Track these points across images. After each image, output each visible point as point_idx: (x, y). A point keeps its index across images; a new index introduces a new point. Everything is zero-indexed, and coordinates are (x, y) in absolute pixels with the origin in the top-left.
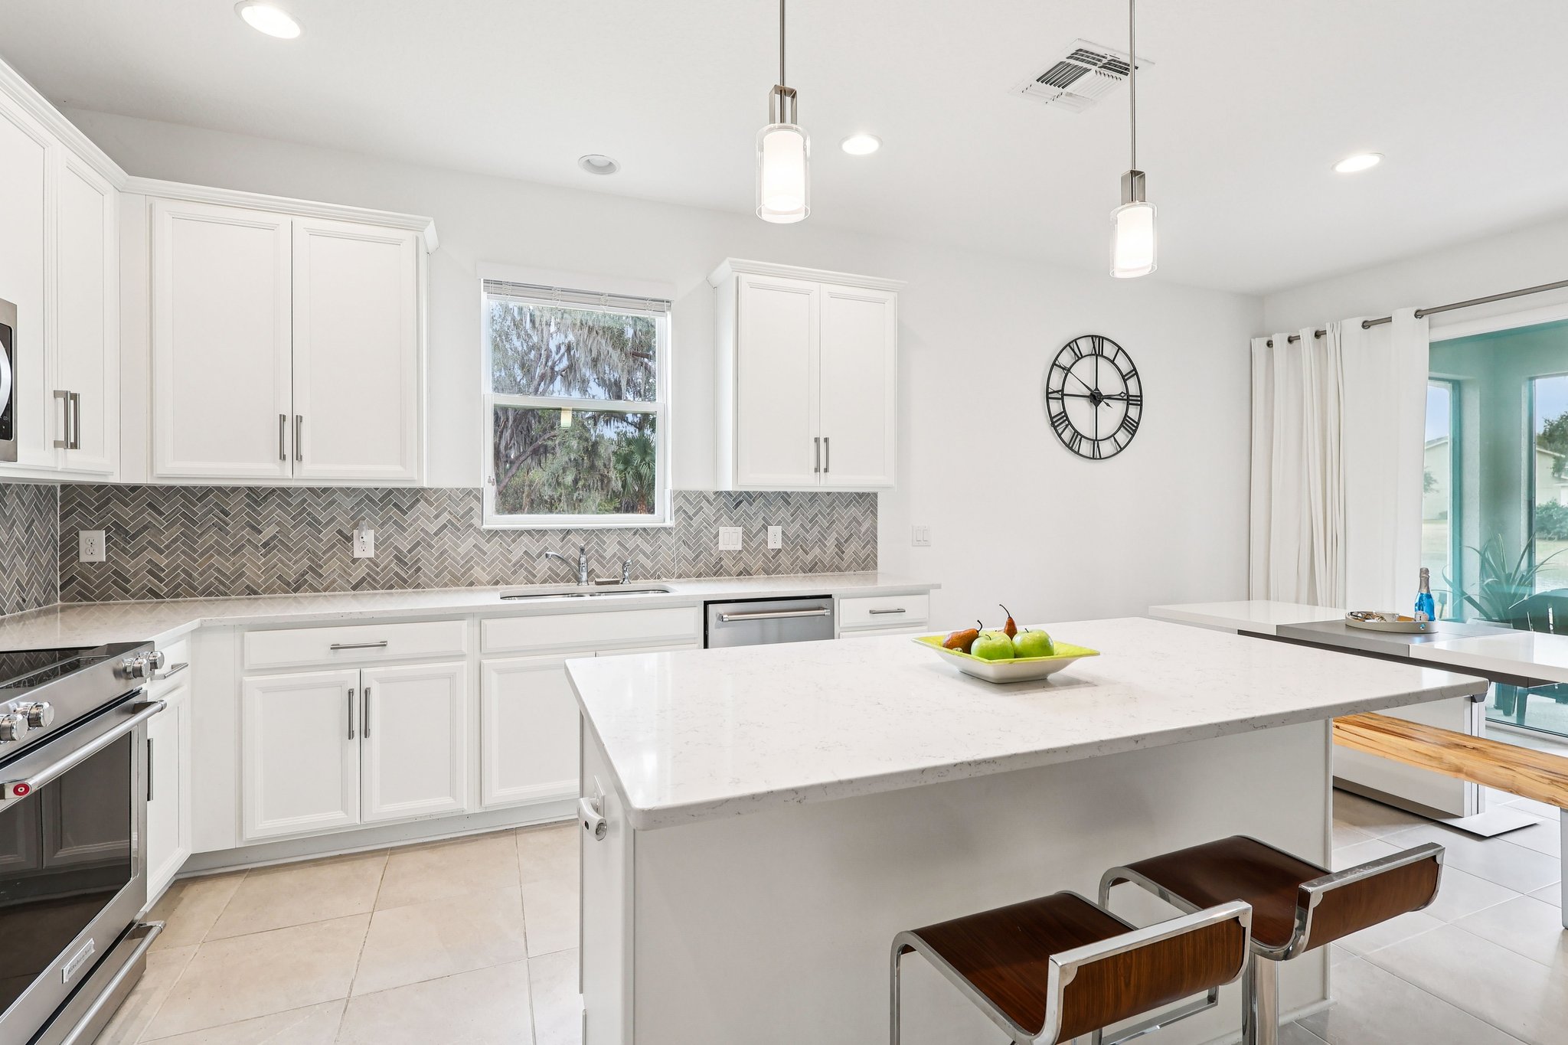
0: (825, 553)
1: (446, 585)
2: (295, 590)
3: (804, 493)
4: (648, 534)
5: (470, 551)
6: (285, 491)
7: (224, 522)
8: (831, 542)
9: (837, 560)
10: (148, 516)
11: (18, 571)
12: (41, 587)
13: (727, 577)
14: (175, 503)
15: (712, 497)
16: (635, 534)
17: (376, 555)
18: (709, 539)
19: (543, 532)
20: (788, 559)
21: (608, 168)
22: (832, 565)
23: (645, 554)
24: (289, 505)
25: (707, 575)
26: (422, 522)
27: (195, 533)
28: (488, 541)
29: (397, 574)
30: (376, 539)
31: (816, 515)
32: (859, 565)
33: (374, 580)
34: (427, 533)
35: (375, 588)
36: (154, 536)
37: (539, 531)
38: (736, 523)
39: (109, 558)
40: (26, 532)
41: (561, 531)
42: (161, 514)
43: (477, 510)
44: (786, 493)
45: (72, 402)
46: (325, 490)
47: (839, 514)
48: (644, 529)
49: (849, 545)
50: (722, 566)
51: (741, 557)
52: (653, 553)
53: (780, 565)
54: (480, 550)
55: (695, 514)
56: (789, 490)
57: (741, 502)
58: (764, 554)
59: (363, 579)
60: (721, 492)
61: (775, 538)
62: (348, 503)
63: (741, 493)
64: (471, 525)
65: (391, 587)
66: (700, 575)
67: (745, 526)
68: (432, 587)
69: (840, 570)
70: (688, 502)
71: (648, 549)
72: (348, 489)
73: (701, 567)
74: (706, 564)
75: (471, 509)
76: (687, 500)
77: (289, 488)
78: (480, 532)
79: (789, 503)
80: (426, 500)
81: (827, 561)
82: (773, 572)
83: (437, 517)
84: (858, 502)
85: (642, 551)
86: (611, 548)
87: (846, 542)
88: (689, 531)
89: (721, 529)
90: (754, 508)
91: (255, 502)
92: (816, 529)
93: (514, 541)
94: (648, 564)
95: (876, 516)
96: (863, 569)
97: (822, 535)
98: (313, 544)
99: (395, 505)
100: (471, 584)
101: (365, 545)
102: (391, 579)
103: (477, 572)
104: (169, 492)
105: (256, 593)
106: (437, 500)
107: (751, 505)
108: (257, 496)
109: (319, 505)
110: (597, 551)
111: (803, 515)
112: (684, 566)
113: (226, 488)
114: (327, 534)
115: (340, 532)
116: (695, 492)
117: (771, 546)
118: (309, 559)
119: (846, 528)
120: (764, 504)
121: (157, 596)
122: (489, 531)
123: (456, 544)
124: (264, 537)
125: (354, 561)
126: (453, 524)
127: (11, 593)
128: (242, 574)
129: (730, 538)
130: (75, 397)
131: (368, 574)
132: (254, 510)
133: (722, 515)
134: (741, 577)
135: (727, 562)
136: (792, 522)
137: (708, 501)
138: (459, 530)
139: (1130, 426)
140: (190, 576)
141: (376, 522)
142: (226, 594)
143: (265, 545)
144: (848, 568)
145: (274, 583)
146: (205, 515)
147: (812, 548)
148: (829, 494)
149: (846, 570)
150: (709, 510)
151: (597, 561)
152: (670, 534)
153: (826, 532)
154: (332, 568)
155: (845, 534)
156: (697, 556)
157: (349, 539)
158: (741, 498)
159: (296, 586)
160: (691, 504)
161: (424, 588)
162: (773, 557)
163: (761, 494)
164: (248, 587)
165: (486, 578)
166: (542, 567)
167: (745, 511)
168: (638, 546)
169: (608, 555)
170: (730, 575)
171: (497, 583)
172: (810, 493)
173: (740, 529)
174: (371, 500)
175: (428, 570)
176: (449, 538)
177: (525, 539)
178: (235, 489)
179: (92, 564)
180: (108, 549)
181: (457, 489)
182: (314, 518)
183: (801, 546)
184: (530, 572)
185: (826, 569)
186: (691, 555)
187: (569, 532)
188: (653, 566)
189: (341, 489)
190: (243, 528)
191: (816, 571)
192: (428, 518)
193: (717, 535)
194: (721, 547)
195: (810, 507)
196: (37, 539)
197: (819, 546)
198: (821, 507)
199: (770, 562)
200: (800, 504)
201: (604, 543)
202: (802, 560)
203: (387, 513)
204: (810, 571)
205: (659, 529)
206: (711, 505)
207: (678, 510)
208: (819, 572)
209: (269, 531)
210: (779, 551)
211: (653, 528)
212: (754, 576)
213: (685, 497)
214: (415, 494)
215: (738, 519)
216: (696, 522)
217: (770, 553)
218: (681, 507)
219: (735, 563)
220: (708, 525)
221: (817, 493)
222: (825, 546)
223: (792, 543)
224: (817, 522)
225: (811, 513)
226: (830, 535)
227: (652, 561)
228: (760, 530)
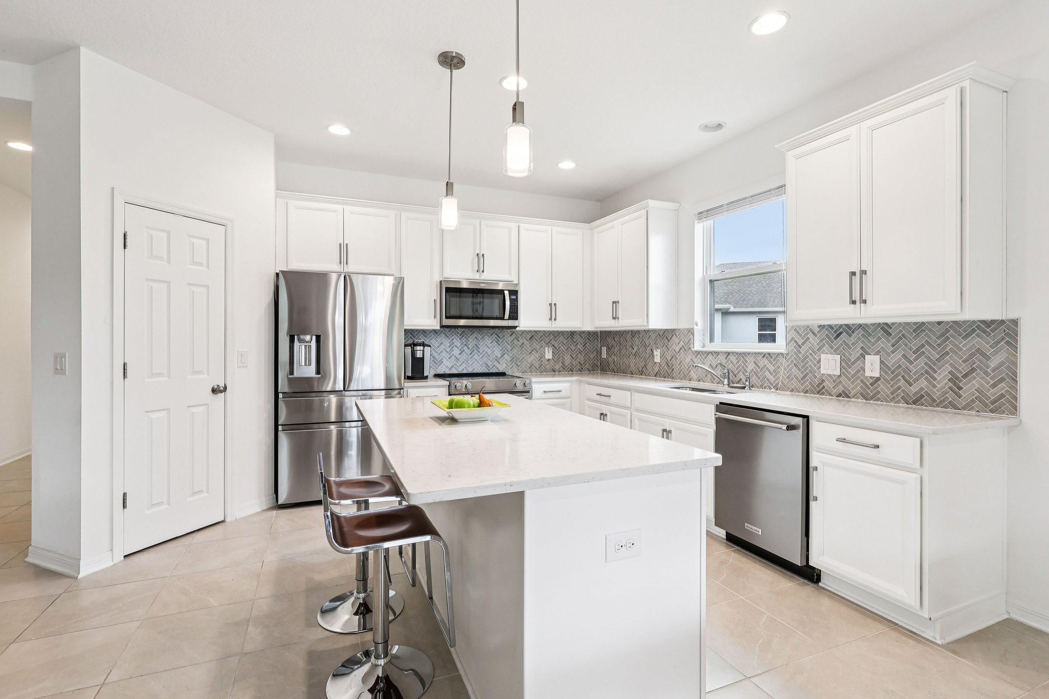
0: (934, 386)
1: (681, 379)
2: (641, 375)
3: (907, 324)
4: (771, 357)
5: (690, 362)
7: (626, 344)
8: (942, 376)
9: (950, 396)
10: (613, 342)
11: (580, 359)
12: (590, 365)
13: (828, 397)
14: (618, 337)
15: (816, 330)
16: (764, 357)
17: (660, 361)
18: (814, 364)
20: (888, 388)
21: (719, 126)
22: (944, 400)
23: (769, 371)
24: (640, 337)
25: (812, 392)
26: (674, 346)
27: (621, 348)
28: (696, 357)
29: (666, 371)
30: (661, 353)
31: (923, 346)
32: (986, 405)
33: (660, 373)
34: (676, 351)
35: (661, 377)
36: (614, 349)
38: (836, 351)
39: (607, 357)
40: (584, 346)
41: (726, 353)
42: (615, 341)
43: (692, 340)
44: (886, 324)
46: (648, 331)
47: (954, 345)
48: (769, 354)
49: (970, 381)
50: (824, 387)
51: (840, 381)
52: (775, 371)
53: (878, 392)
54: (693, 361)
55: (803, 344)
56: (889, 321)
57: (841, 333)
58: (862, 381)
59: (657, 372)
60: (824, 325)
61: (872, 366)
62: (654, 336)
63: (841, 326)
64: (690, 348)
65: (665, 377)
66: (806, 392)
67: (844, 355)
68: (677, 379)
69: (956, 408)
70: (801, 333)
72: (654, 330)
73: (807, 386)
74: (810, 383)
75: (690, 339)
76: (798, 333)
77: (640, 330)
78: (693, 352)
79: (889, 334)
80: (676, 335)
81: (937, 395)
82: (872, 398)
83: (679, 343)
84: (985, 332)
85: (767, 369)
86: (751, 366)
87: (965, 376)
88: (798, 356)
89: (823, 356)
90: (853, 339)
91: (632, 336)
92: (922, 361)
93: (706, 358)
94: (772, 379)
95: (1015, 348)
96: (992, 411)
97: (930, 367)
98: (645, 355)
99: (666, 338)
100: (690, 380)
101: (658, 356)
102: (665, 373)
103: (693, 374)
104: (616, 332)
105: (633, 375)
106: (679, 335)
107: (850, 335)
109: (646, 337)
110: (743, 367)
111: (906, 345)
112: (795, 383)
114: (648, 351)
115: (651, 350)
116: (803, 327)
117: (868, 373)
118: (644, 361)
119: (964, 361)
120: (863, 335)
121: (615, 372)
122: (696, 352)
123: (685, 358)
124: (634, 351)
125: (656, 363)
126: (684, 347)
127: (576, 365)
128: (630, 366)
129: (830, 364)
130: (555, 304)
131: (658, 370)
132: (632, 340)
133: (824, 345)
134: (841, 398)
135: (828, 384)
136: (893, 352)
137: (813, 333)
138: (686, 350)
140: (620, 365)
141: (661, 346)
142: (627, 374)
143: (635, 354)
144: (968, 406)
145: (636, 371)
146: (623, 341)
147: (917, 380)
148: (939, 323)
149: (964, 408)
150: (814, 341)
152: (785, 358)
153: (935, 364)
154: (649, 366)
155: (964, 368)
156: (805, 377)
157: (654, 353)
158: (841, 330)
159: (642, 373)
160: (800, 335)
162: (872, 384)
163: (860, 326)
164: (631, 372)
165: (695, 377)
167: (844, 341)
168: (765, 365)
169: (749, 370)
170: (831, 395)
171: (699, 381)
172: (915, 323)
173: (838, 357)
174: (660, 335)
175: (676, 370)
176: (683, 355)
177: (710, 356)
179: (604, 359)
180: (607, 354)
181: (686, 329)
182: (645, 343)
183: (903, 377)
185: (933, 403)
186: (800, 375)
187: (729, 354)
188: (775, 381)
189: (652, 330)
190: (630, 347)
191: (922, 404)
192: (676, 344)
193: (819, 361)
194: (823, 371)
195: (915, 339)
196: (588, 349)
197: (926, 378)
198: (929, 337)
199: (869, 388)
200: (903, 335)
201: (747, 362)
202: (903, 391)
203: (664, 341)
204: (914, 403)
205: (778, 354)
206: (816, 336)
207: (791, 341)
208: (926, 406)
209: (636, 348)
210: (878, 379)
211: (774, 354)
212: (853, 399)
213: (795, 330)
214: (672, 332)
215: (838, 349)
216: (804, 349)
217: (868, 381)
218: (793, 338)
219: (835, 386)
220: (813, 352)
221: (923, 323)
222: (935, 379)
223: (892, 373)
224: (923, 353)
225: (915, 344)
226: (941, 368)
227: (774, 377)
228: (858, 359)
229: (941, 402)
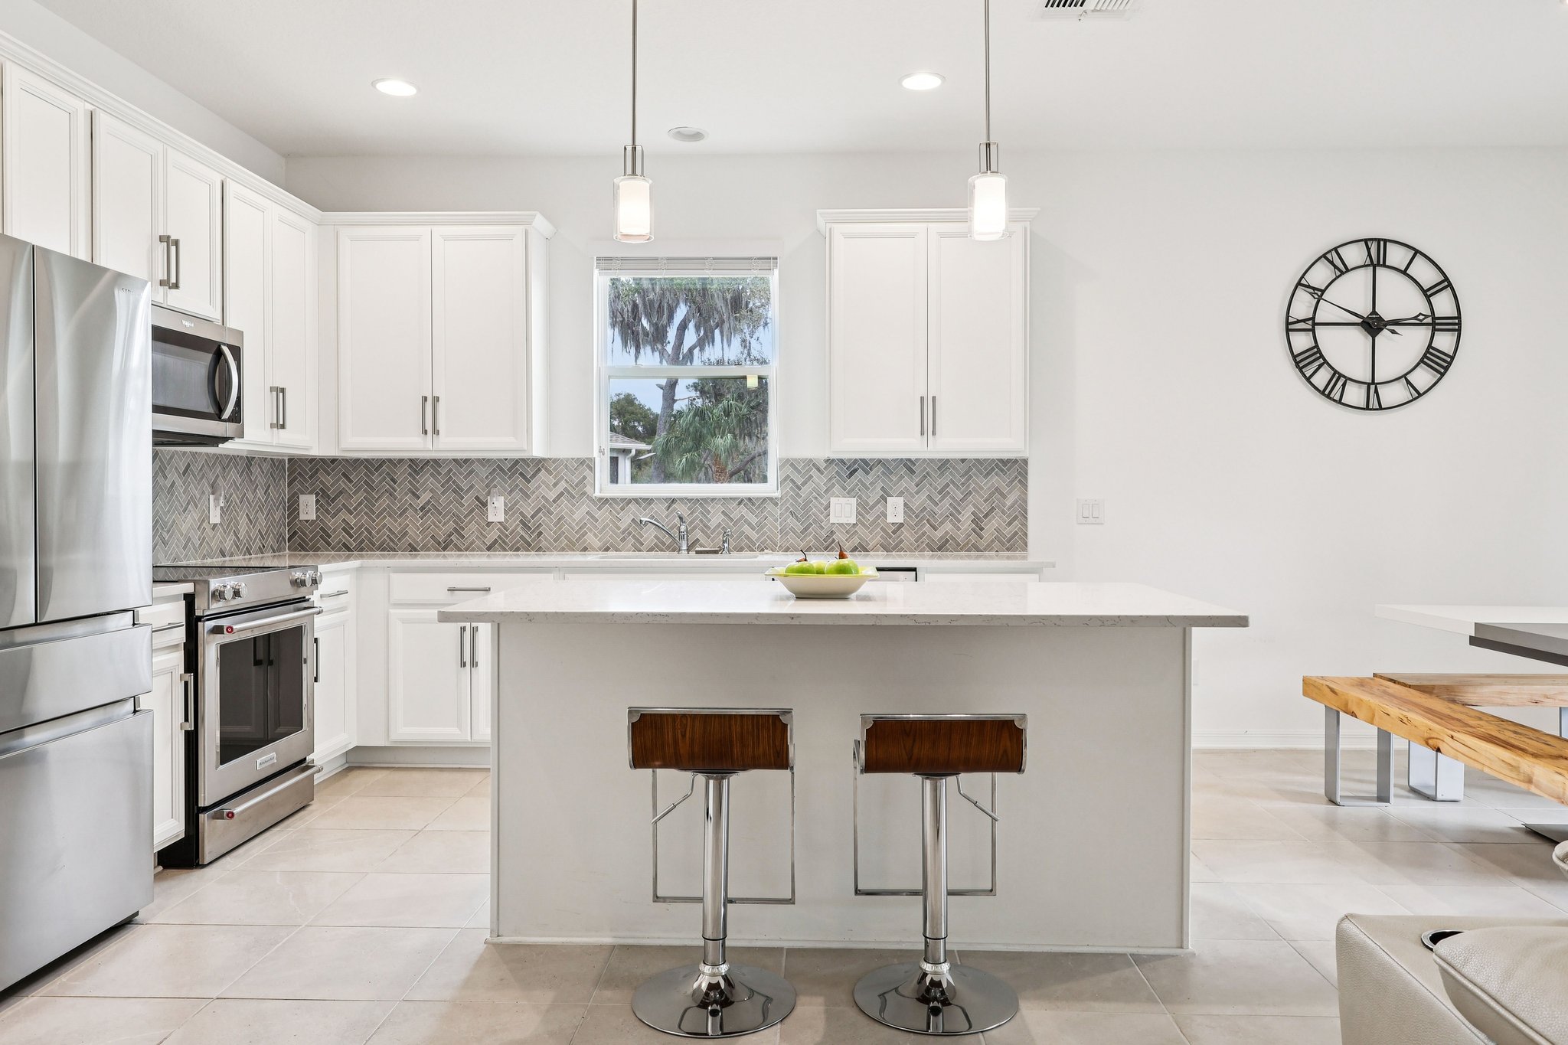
0: (959, 529)
1: (563, 549)
2: (444, 549)
3: (932, 460)
4: (753, 504)
5: (584, 518)
6: (436, 461)
7: (393, 488)
8: (966, 517)
9: (973, 538)
10: (342, 483)
11: (260, 524)
12: (275, 537)
14: (360, 473)
15: (823, 465)
16: (740, 503)
17: (505, 519)
18: (819, 510)
19: (649, 501)
20: (912, 535)
21: (697, 136)
22: (968, 543)
23: (750, 524)
24: (439, 474)
25: (818, 549)
26: (543, 490)
27: (373, 497)
28: (599, 509)
29: (522, 537)
30: (506, 505)
31: (947, 485)
32: (1003, 544)
33: (504, 542)
34: (546, 500)
35: (505, 550)
36: (346, 500)
37: (645, 500)
38: (850, 493)
39: (318, 517)
40: (265, 494)
41: (666, 500)
42: (350, 481)
43: (590, 479)
44: (910, 460)
45: (281, 394)
46: (466, 461)
47: (976, 484)
48: (750, 499)
49: (990, 521)
50: (834, 540)
51: (856, 531)
52: (759, 524)
53: (902, 541)
54: (593, 517)
55: (804, 484)
56: (913, 457)
57: (856, 470)
58: (882, 529)
59: (496, 541)
60: (833, 460)
61: (895, 511)
62: (484, 472)
63: (856, 461)
64: (584, 493)
65: (518, 549)
66: (809, 550)
67: (860, 497)
68: (552, 551)
69: (978, 550)
70: (798, 470)
71: (754, 520)
72: (484, 459)
73: (811, 541)
74: (814, 537)
75: (585, 478)
76: (795, 468)
77: (440, 460)
78: (592, 500)
79: (913, 472)
80: (547, 470)
81: (961, 537)
82: (894, 549)
83: (555, 485)
84: (1002, 471)
85: (746, 521)
86: (716, 519)
87: (986, 516)
88: (796, 502)
89: (833, 500)
90: (871, 478)
91: (415, 471)
92: (947, 501)
93: (622, 509)
94: (754, 535)
95: (1026, 486)
96: (1008, 549)
97: (955, 508)
98: (457, 508)
99: (521, 474)
100: (585, 549)
101: (497, 509)
102: (518, 542)
103: (590, 538)
104: (357, 462)
105: (416, 550)
106: (555, 469)
107: (867, 473)
108: (417, 466)
109: (461, 474)
110: (701, 521)
111: (931, 485)
112: (791, 539)
113: (395, 460)
114: (468, 500)
115: (477, 498)
116: (804, 460)
117: (890, 519)
118: (454, 522)
119: (985, 501)
120: (883, 472)
121: (349, 549)
122: (600, 499)
123: (571, 511)
124: (421, 502)
125: (489, 524)
126: (569, 492)
127: (255, 539)
128: (406, 533)
129: (843, 510)
130: (283, 390)
131: (499, 537)
132: (414, 479)
133: (833, 485)
134: (856, 553)
135: (839, 536)
136: (917, 493)
138: (574, 497)
139: (1438, 362)
140: (370, 533)
141: (505, 490)
142: (395, 550)
143: (422, 509)
144: (989, 548)
145: (429, 542)
146: (381, 482)
147: (942, 523)
148: (963, 461)
149: (985, 549)
150: (820, 480)
151: (702, 531)
152: (776, 504)
153: (959, 505)
154: (471, 530)
155: (985, 508)
156: (806, 529)
157: (485, 505)
158: (856, 466)
159: (444, 545)
160: (799, 472)
161: (544, 551)
162: (894, 532)
163: (880, 461)
164: (410, 544)
165: (597, 544)
166: (650, 535)
167: (860, 480)
168: (742, 516)
169: (713, 524)
171: (607, 549)
172: (940, 460)
173: (854, 501)
174: (502, 470)
175: (548, 534)
176: (566, 505)
177: (633, 507)
178: (401, 461)
179: (307, 521)
180: (317, 510)
181: (573, 459)
182: (457, 486)
183: (928, 520)
184: (637, 540)
185: (959, 547)
186: (799, 527)
187: (674, 501)
188: (759, 538)
189: (478, 460)
190: (406, 494)
191: (947, 550)
192: (547, 486)
193: (828, 507)
194: (833, 519)
195: (940, 476)
196: (272, 500)
197: (951, 521)
198: (954, 476)
199: (890, 537)
200: (927, 473)
201: (709, 512)
202: (929, 537)
203: (514, 481)
204: (940, 549)
205: (765, 500)
206: (822, 474)
207: (785, 480)
208: (951, 551)
209: (425, 497)
210: (902, 525)
211: (758, 499)
212: (872, 553)
213: (792, 465)
214: (537, 464)
215: (853, 489)
216: (805, 491)
217: (890, 528)
218: (788, 476)
219: (849, 537)
220: (819, 495)
221: (948, 460)
222: (959, 521)
223: (917, 517)
224: (948, 493)
225: (940, 483)
226: (965, 508)
227: (757, 533)
228: (878, 502)
229: (964, 545)
